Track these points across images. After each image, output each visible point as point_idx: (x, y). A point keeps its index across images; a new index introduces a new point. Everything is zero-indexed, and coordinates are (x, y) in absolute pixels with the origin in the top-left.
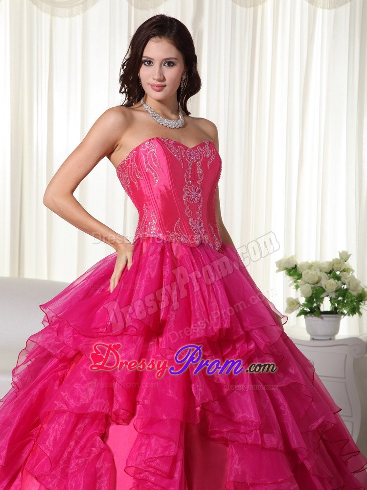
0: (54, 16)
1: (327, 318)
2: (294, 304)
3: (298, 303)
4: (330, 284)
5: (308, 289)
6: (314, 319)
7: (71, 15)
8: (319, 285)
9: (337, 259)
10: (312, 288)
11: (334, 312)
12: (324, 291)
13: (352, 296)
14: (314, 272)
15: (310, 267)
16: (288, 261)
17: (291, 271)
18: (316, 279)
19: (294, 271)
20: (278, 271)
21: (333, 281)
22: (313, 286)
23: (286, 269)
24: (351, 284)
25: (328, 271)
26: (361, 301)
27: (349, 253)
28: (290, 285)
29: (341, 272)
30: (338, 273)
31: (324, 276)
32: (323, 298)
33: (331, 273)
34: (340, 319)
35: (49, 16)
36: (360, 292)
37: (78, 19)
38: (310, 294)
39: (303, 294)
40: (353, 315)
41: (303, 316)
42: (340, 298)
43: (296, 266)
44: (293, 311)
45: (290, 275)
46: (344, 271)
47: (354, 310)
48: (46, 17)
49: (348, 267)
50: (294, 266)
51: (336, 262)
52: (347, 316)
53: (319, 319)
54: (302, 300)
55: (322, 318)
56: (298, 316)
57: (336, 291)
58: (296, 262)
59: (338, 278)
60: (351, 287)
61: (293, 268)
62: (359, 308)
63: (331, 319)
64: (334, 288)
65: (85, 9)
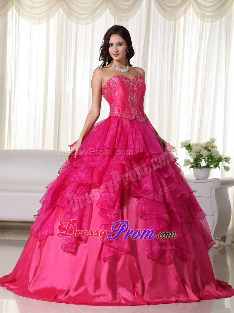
0: (78, 24)
1: (203, 169)
2: (187, 162)
3: (190, 162)
4: (205, 153)
5: (194, 155)
6: (198, 170)
7: (86, 24)
8: (200, 153)
9: (209, 141)
10: (197, 155)
11: (208, 166)
12: (202, 156)
13: (216, 159)
14: (198, 147)
15: (196, 145)
16: (186, 142)
17: (187, 147)
18: (199, 151)
19: (189, 147)
20: (181, 147)
21: (206, 151)
22: (197, 154)
23: (185, 146)
24: (215, 153)
25: (205, 147)
26: (220, 162)
27: (215, 139)
28: (187, 154)
29: (211, 148)
30: (209, 148)
31: (203, 149)
32: (202, 160)
33: (206, 148)
34: (210, 170)
35: (76, 24)
36: (219, 157)
37: (90, 26)
38: (195, 158)
39: (192, 157)
40: (216, 168)
41: (192, 168)
42: (210, 160)
43: (190, 145)
44: (187, 165)
45: (187, 149)
46: (212, 147)
47: (216, 166)
48: (74, 25)
49: (214, 145)
50: (189, 145)
51: (209, 143)
52: (213, 169)
53: (200, 170)
54: (192, 160)
55: (201, 169)
56: (190, 168)
57: (208, 156)
58: (190, 143)
59: (209, 151)
60: (215, 154)
61: (188, 146)
62: (218, 165)
63: (205, 170)
64: (207, 155)
65: (93, 21)
